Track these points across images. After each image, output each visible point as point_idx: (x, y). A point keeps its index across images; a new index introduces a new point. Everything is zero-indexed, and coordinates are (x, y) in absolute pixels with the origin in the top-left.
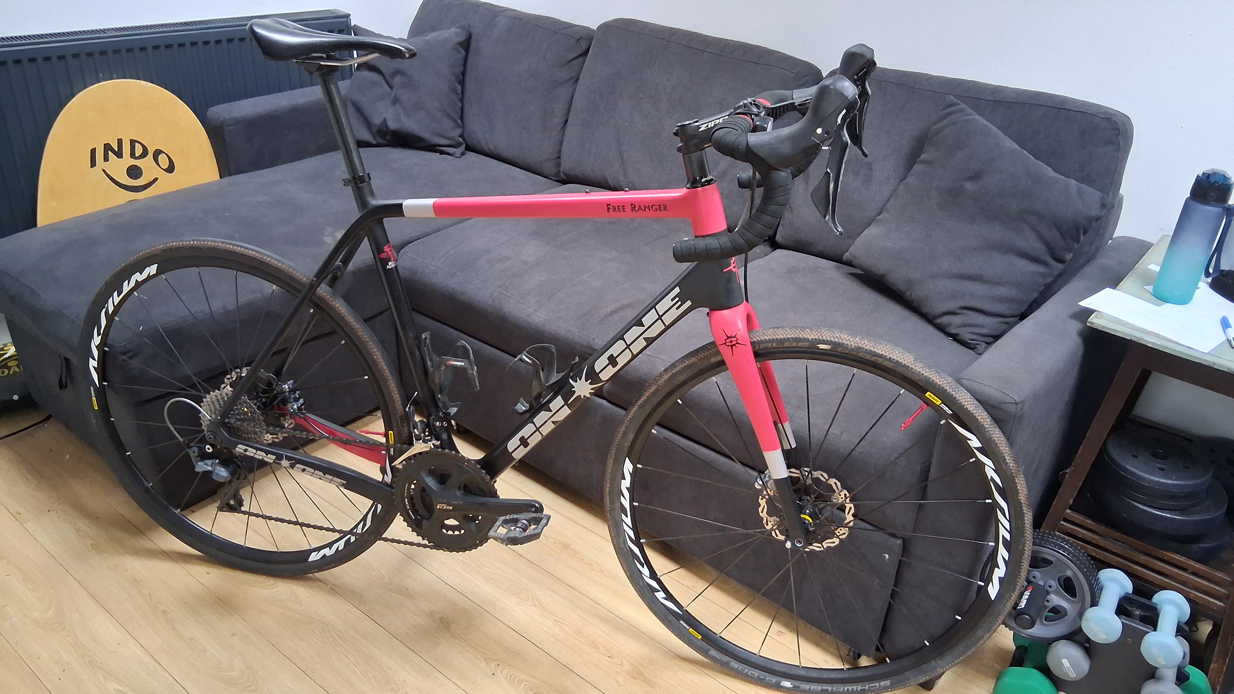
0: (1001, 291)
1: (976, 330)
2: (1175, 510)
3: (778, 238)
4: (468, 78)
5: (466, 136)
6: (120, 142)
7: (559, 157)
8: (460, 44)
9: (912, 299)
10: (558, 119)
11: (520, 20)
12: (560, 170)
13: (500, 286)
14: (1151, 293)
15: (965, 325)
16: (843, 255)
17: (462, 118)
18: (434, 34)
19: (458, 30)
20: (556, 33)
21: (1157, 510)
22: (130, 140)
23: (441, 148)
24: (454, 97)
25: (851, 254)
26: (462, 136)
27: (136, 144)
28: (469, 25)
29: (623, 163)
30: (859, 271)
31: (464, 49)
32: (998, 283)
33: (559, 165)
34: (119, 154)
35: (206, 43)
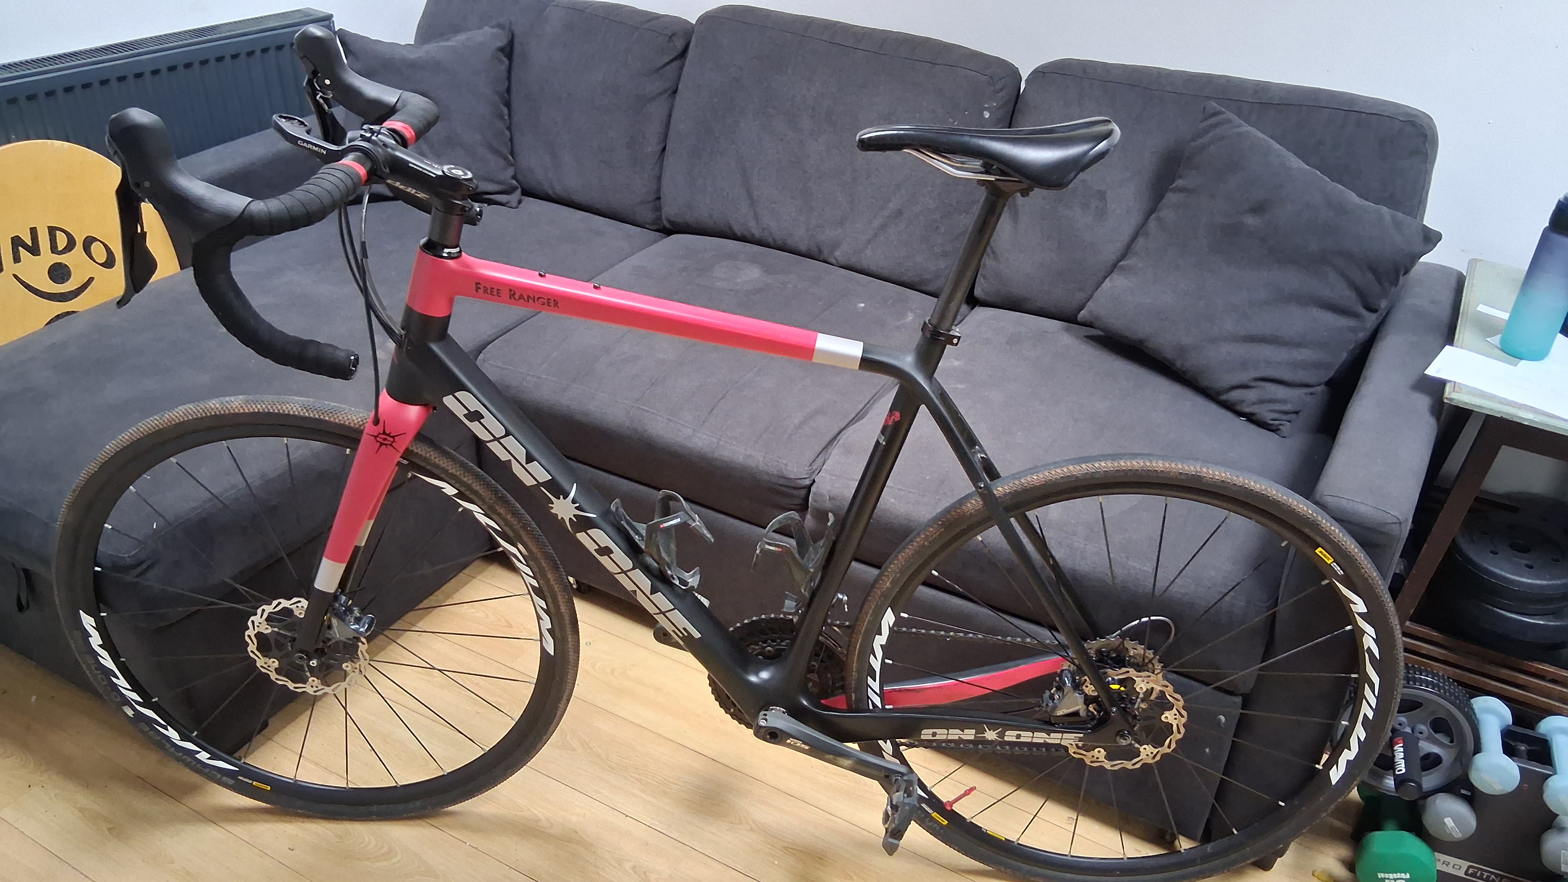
0: (1305, 354)
1: (1277, 407)
2: (1548, 614)
3: (978, 292)
4: (514, 96)
5: (520, 177)
6: (33, 231)
7: (659, 198)
8: (501, 50)
9: (1184, 369)
10: (652, 147)
11: (582, 11)
12: (661, 215)
13: (638, 400)
14: (1498, 347)
15: (1261, 402)
16: (1076, 315)
17: (512, 153)
18: (461, 37)
19: (495, 30)
20: (637, 28)
21: (1528, 617)
22: (48, 227)
23: (488, 196)
24: (500, 125)
25: (1090, 312)
26: (514, 177)
27: (58, 232)
28: (510, 23)
29: (753, 204)
30: (1100, 333)
31: (506, 56)
32: (1299, 345)
33: (658, 209)
34: (34, 250)
35: (139, 76)
